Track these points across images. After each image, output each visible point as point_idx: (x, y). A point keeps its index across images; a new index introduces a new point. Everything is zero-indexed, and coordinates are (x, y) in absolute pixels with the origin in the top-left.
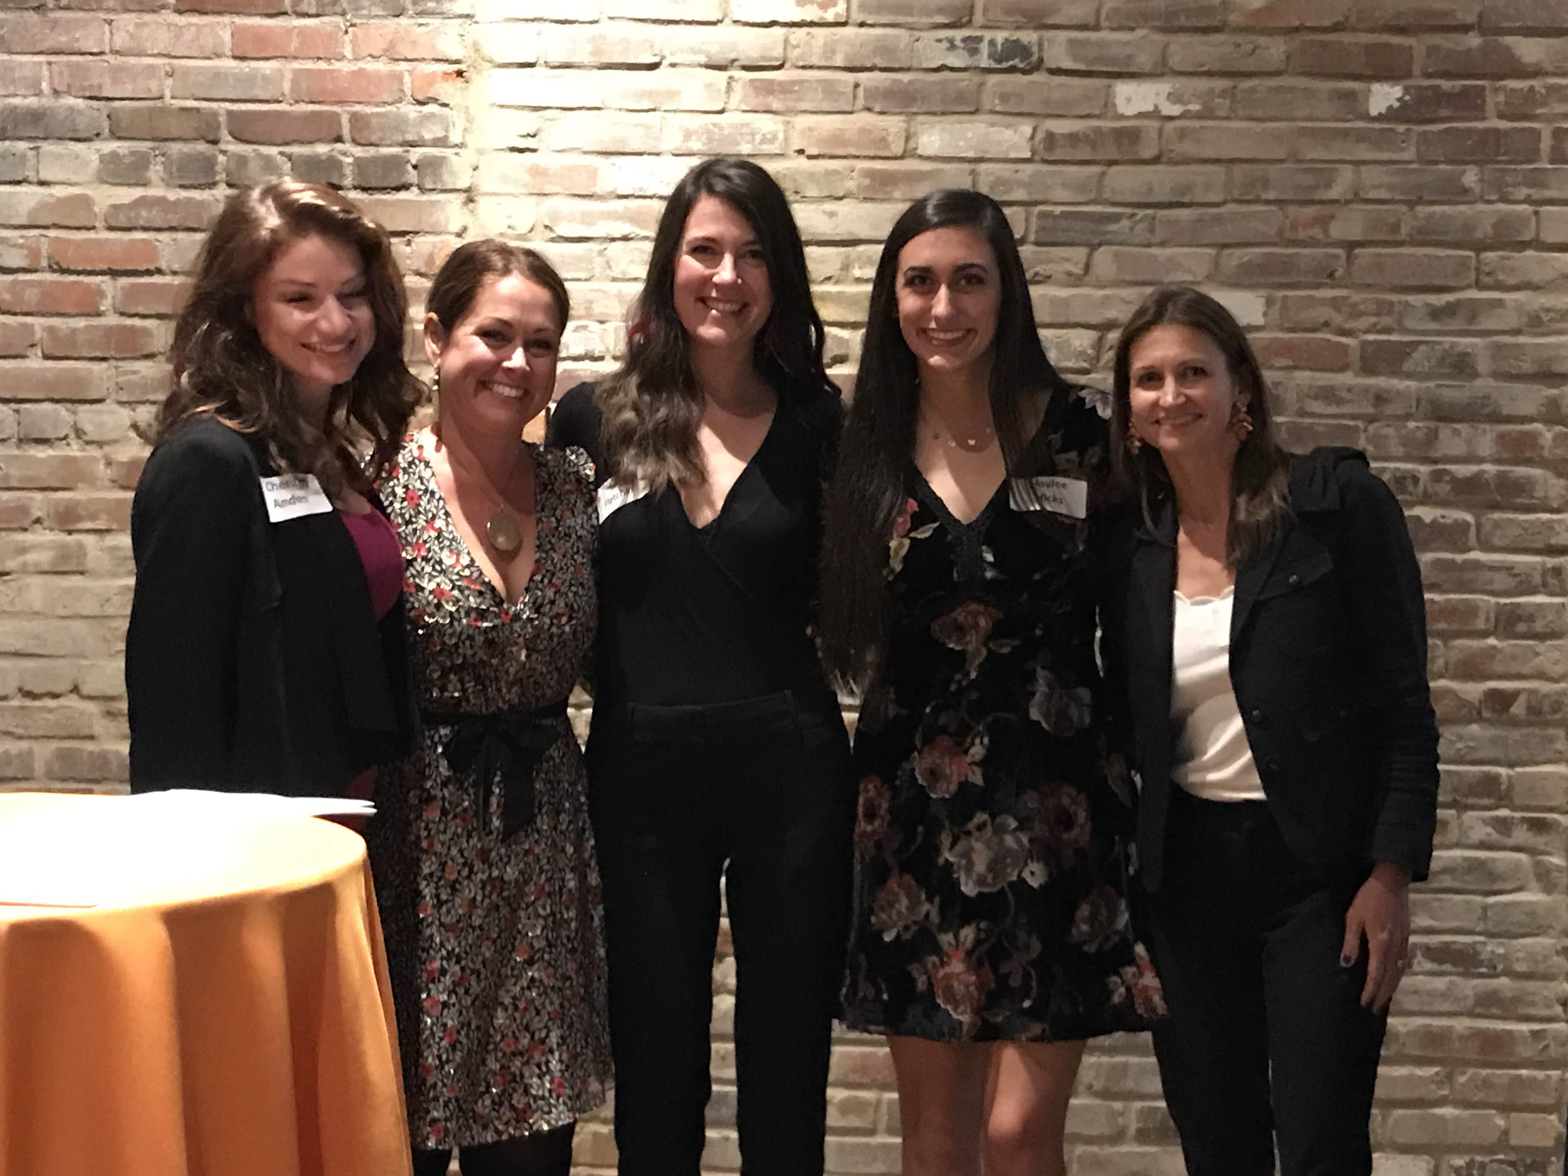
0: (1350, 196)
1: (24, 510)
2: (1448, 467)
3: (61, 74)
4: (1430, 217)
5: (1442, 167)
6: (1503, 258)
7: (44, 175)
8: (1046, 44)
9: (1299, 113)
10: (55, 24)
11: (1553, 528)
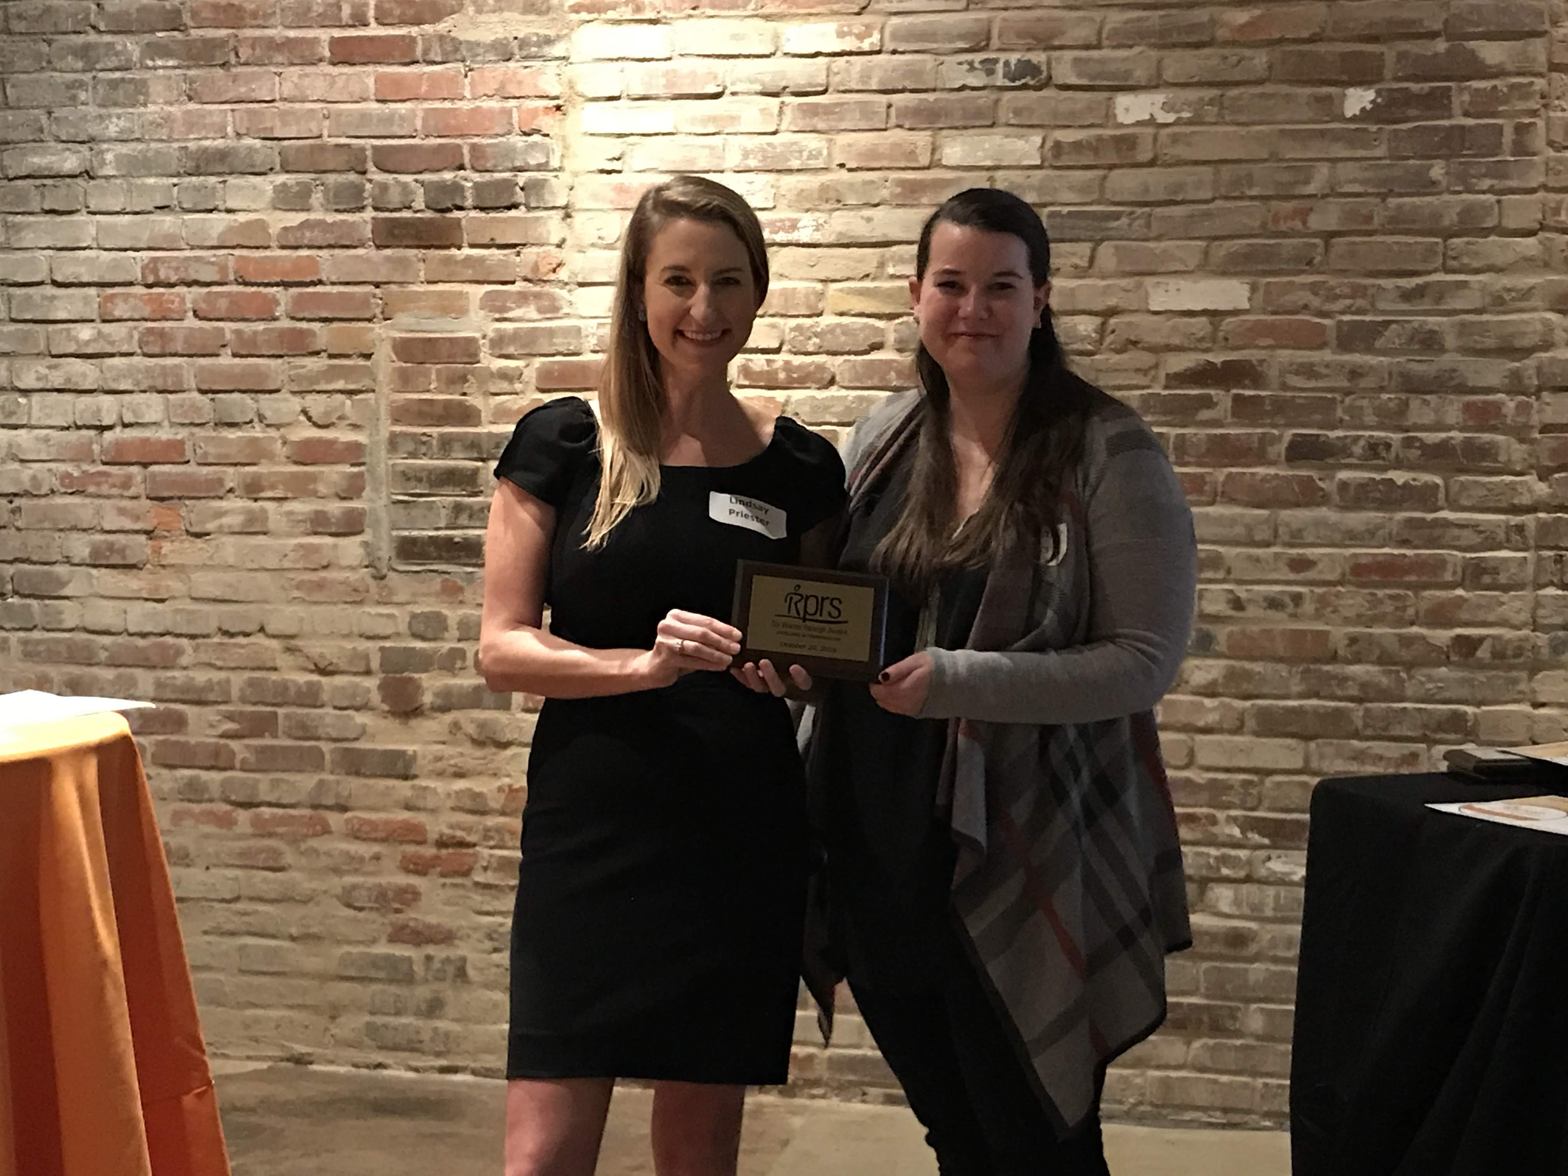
0: (1327, 191)
1: (220, 482)
2: (1419, 434)
3: (242, 119)
4: (1400, 207)
5: (1411, 162)
6: (1468, 243)
7: (230, 205)
8: (1054, 64)
9: (1280, 117)
10: (235, 79)
11: (1514, 489)
